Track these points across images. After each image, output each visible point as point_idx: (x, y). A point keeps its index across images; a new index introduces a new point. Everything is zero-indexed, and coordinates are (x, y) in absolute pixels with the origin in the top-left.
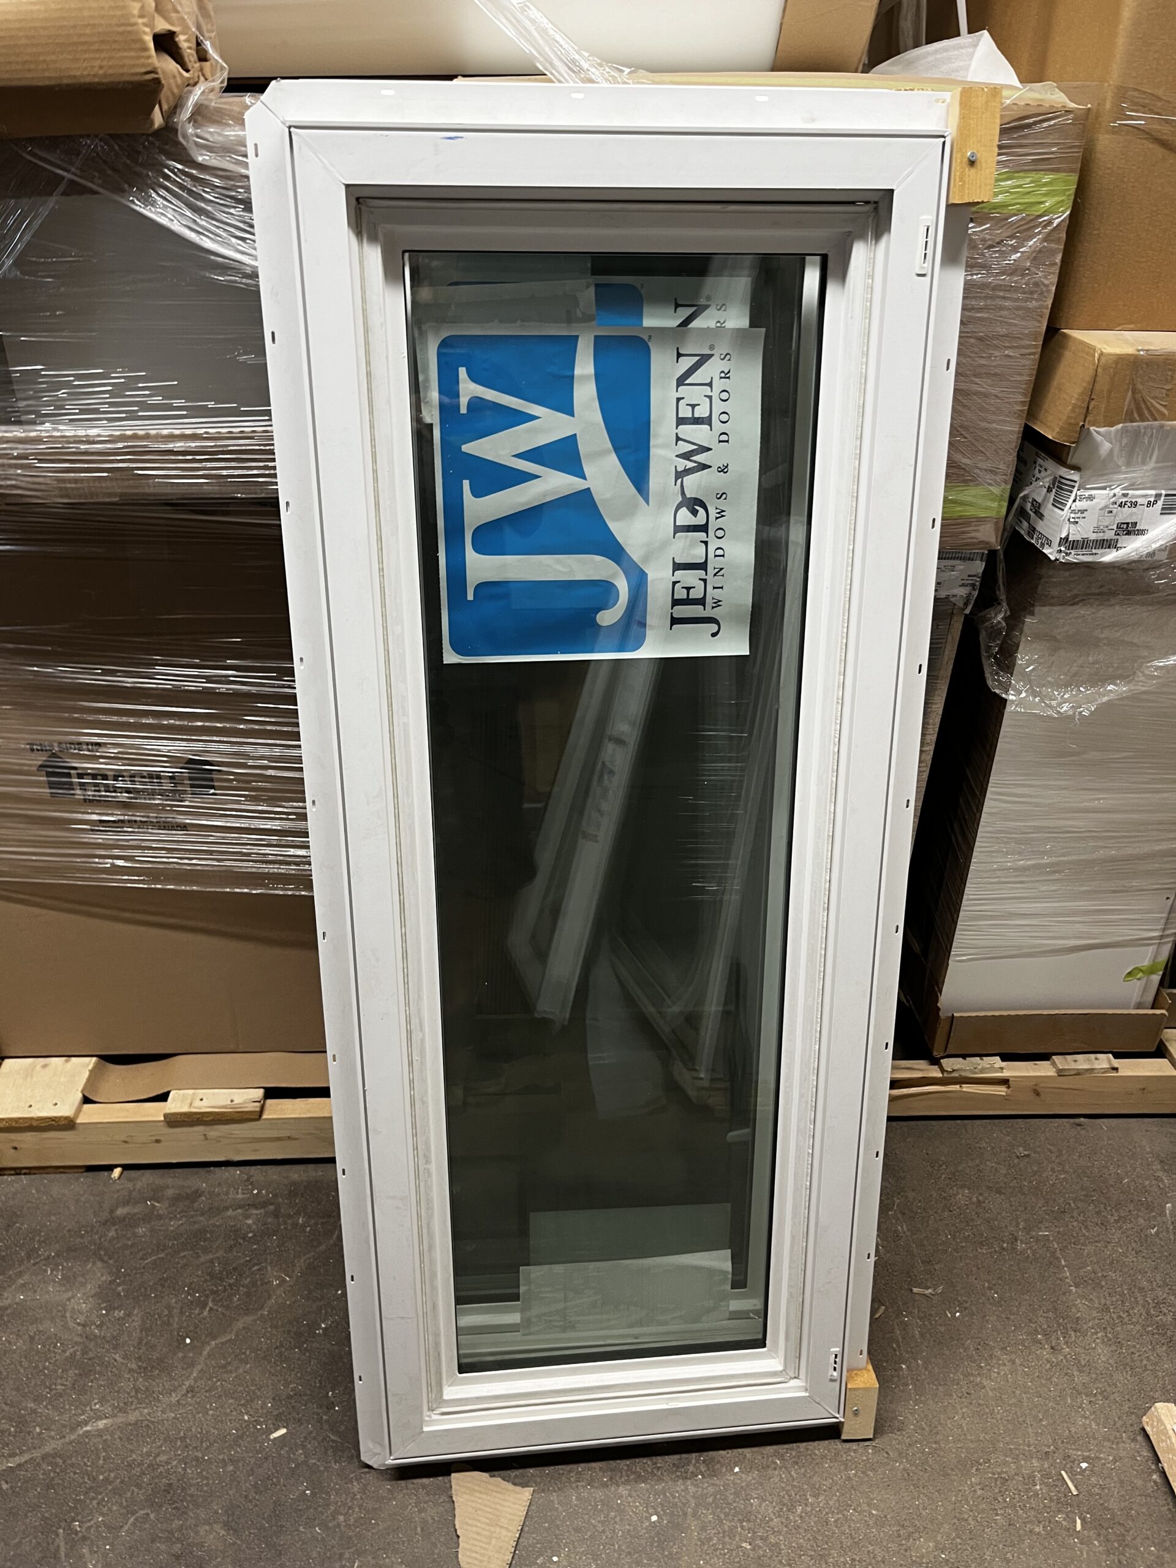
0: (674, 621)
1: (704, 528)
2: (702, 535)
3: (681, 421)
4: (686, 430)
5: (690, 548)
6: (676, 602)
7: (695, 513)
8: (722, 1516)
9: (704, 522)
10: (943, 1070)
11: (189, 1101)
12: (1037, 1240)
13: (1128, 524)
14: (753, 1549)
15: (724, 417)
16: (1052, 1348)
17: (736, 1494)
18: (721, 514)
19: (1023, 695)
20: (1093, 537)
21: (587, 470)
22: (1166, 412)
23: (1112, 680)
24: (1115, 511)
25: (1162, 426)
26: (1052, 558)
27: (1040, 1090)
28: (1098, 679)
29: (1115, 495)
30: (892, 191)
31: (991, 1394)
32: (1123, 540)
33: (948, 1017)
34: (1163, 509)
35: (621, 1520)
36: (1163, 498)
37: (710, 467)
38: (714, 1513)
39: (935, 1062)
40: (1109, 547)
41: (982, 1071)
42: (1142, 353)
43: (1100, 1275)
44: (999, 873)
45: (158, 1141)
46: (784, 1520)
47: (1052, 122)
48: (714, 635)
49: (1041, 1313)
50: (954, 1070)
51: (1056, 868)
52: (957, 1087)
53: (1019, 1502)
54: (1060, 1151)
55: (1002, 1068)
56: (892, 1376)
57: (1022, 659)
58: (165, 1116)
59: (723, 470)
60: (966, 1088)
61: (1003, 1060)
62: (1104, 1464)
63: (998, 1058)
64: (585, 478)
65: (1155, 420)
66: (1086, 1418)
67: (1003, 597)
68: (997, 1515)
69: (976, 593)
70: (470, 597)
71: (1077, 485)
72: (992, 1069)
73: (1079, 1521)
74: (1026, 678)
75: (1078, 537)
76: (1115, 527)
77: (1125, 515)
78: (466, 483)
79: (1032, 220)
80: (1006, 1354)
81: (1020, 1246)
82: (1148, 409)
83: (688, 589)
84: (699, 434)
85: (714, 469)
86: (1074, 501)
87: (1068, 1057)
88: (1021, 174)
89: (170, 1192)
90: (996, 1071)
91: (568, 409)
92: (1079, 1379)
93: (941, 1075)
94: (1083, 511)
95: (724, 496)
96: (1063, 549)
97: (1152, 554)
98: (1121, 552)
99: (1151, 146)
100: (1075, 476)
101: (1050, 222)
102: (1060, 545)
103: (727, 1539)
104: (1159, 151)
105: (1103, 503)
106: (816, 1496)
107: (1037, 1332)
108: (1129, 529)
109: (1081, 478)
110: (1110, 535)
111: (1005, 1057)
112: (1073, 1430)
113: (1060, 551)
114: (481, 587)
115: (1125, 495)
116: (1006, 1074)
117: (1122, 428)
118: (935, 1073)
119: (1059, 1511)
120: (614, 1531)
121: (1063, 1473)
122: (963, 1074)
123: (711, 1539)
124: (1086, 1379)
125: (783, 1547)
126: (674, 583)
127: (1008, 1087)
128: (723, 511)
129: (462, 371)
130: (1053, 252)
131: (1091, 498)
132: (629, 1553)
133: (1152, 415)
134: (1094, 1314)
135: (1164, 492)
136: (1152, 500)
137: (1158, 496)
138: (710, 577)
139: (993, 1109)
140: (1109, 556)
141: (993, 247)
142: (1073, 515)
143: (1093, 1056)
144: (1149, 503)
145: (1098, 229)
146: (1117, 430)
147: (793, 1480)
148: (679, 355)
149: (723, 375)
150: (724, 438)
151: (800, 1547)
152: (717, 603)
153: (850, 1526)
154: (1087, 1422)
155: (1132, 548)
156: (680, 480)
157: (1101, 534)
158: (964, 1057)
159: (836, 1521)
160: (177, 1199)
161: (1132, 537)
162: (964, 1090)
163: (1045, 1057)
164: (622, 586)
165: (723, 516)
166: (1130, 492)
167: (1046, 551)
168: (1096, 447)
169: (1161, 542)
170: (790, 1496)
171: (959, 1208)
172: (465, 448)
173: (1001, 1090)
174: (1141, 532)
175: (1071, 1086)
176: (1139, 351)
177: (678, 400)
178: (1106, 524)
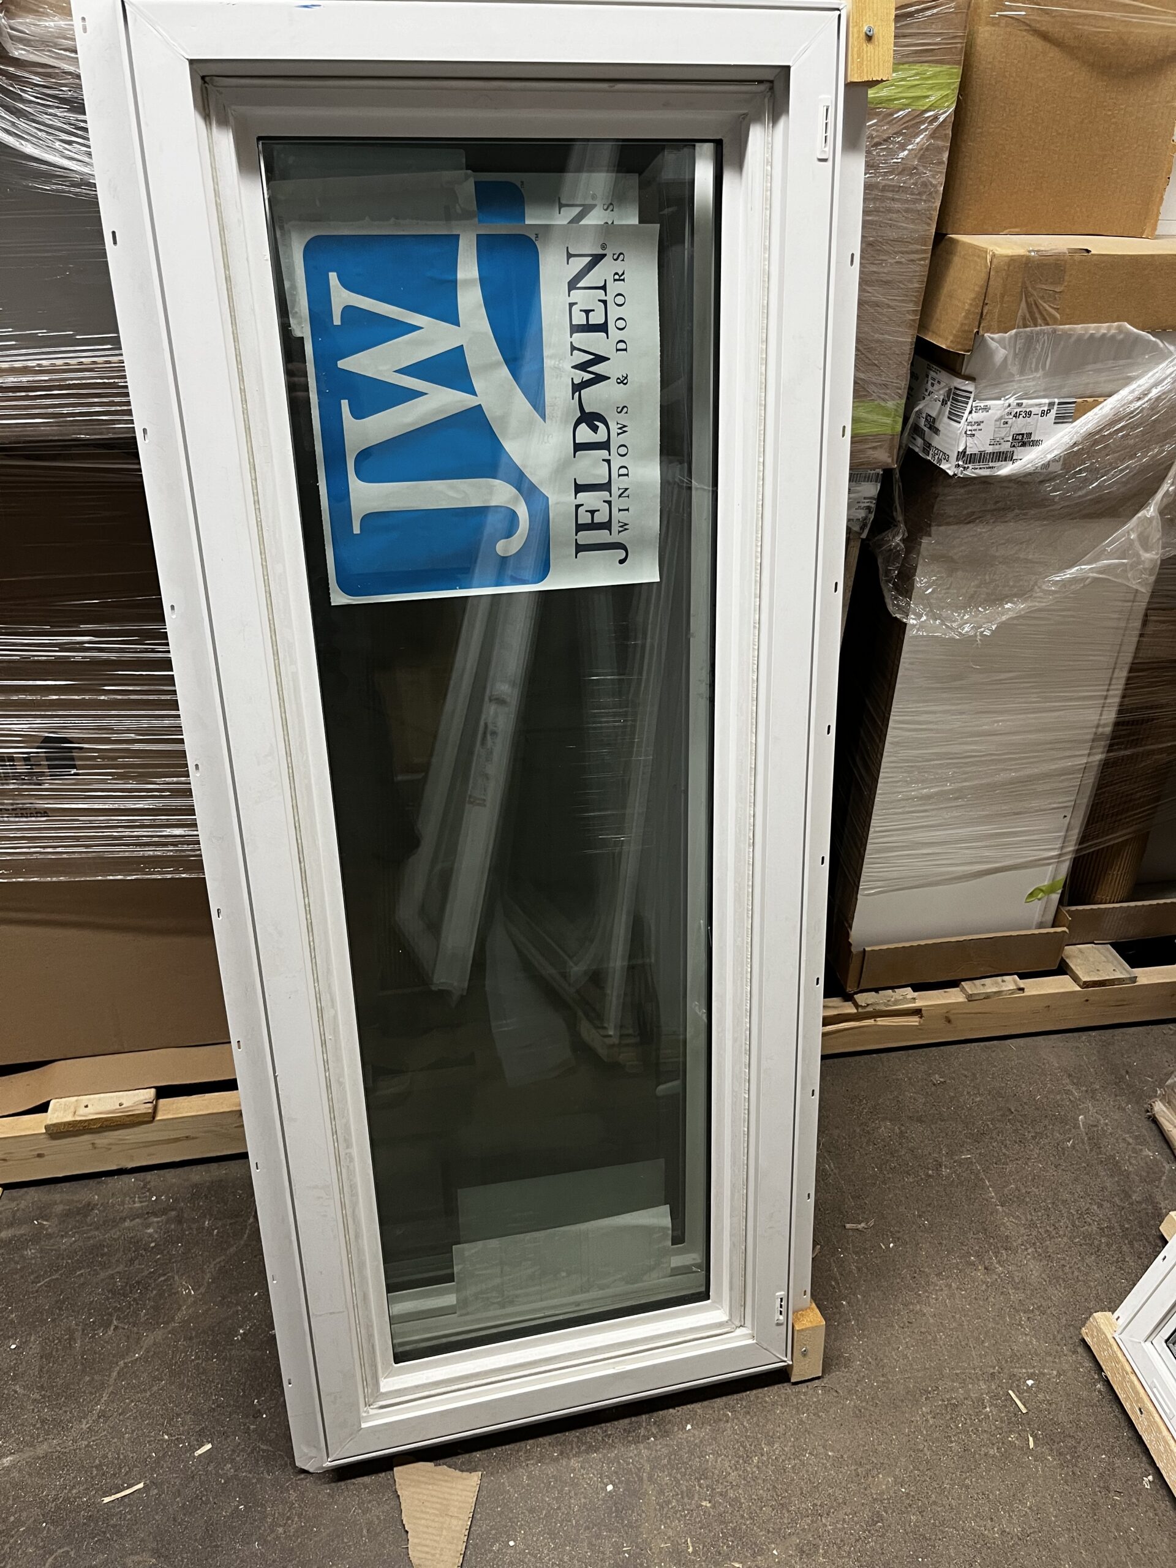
0: (580, 548)
1: (605, 445)
2: (604, 453)
3: (576, 329)
4: (580, 339)
5: (591, 467)
6: (580, 528)
7: (595, 429)
8: (679, 1476)
9: (605, 439)
10: (857, 1006)
11: (72, 1110)
12: (960, 1163)
13: (1023, 434)
14: (714, 1507)
15: (621, 324)
16: (986, 1268)
17: (691, 1452)
18: (623, 429)
19: (924, 618)
20: (990, 449)
21: (477, 385)
22: (1058, 316)
23: (1008, 598)
24: (1010, 421)
25: (1054, 331)
26: (951, 473)
27: (952, 1017)
28: (996, 599)
29: (1009, 405)
30: (788, 68)
31: (931, 1321)
32: (1019, 452)
33: (860, 952)
34: (1056, 418)
35: (575, 1494)
36: (1056, 407)
37: (609, 378)
38: (670, 1475)
39: (848, 998)
40: (1005, 460)
41: (896, 1002)
42: (1033, 254)
43: (1024, 1191)
44: (903, 803)
45: (40, 1156)
46: (741, 1473)
47: (935, 11)
48: (622, 562)
49: (972, 1235)
50: (868, 1005)
51: (959, 794)
52: (871, 1022)
53: (971, 1426)
54: (974, 1074)
55: (914, 999)
56: (834, 1314)
57: (921, 581)
58: (47, 1127)
59: (623, 381)
60: (881, 1021)
61: (914, 991)
62: (1049, 1379)
63: (909, 989)
64: (475, 394)
65: (1048, 324)
66: (1026, 1335)
67: (900, 518)
68: (951, 1442)
69: (872, 516)
70: (357, 530)
71: (972, 396)
72: (905, 1000)
73: (1031, 1439)
74: (926, 600)
75: (975, 451)
76: (1010, 439)
77: (1020, 425)
78: (345, 404)
79: (918, 116)
80: (943, 1279)
81: (945, 1172)
82: (1040, 313)
83: (592, 512)
84: (595, 342)
85: (613, 380)
86: (970, 412)
87: (977, 982)
88: (906, 66)
89: (59, 1209)
90: (910, 1002)
91: (452, 318)
92: (1015, 1296)
93: (855, 1011)
94: (979, 424)
95: (625, 409)
96: (961, 463)
97: (1046, 466)
98: (1018, 464)
99: (1031, 38)
100: (969, 386)
101: (936, 118)
102: (958, 460)
103: (686, 1500)
104: (1039, 44)
105: (999, 414)
106: (770, 1444)
107: (969, 1254)
108: (1024, 440)
109: (976, 388)
110: (1006, 447)
111: (917, 988)
112: (1015, 1348)
113: (958, 466)
114: (367, 518)
115: (1019, 405)
116: (918, 1004)
117: (1016, 334)
118: (850, 1009)
119: (1011, 1432)
120: (570, 1507)
121: (1010, 1392)
122: (878, 1008)
123: (670, 1502)
124: (1022, 1296)
125: (743, 1501)
126: (578, 507)
127: (921, 1017)
128: (625, 426)
129: (333, 276)
130: (939, 150)
131: (986, 409)
132: (587, 1528)
133: (1044, 319)
134: (1022, 1231)
135: (1057, 401)
136: (1046, 408)
137: (1051, 404)
138: (614, 499)
139: (905, 1041)
140: (1006, 470)
141: (880, 144)
142: (969, 428)
143: (999, 979)
144: (1043, 412)
145: (981, 128)
146: (1010, 337)
147: (747, 1431)
148: (570, 256)
149: (617, 277)
150: (622, 347)
151: (760, 1499)
152: (624, 526)
153: (807, 1471)
154: (1028, 1338)
155: (1028, 460)
156: (577, 393)
157: (997, 447)
158: (877, 990)
159: (793, 1467)
160: (68, 1214)
161: (1027, 448)
162: (879, 1023)
163: (954, 984)
164: (522, 511)
165: (625, 432)
166: (1024, 402)
167: (944, 466)
168: (989, 354)
169: (1056, 452)
170: (744, 1447)
171: (883, 1140)
172: (341, 364)
173: (914, 1021)
174: (1036, 443)
175: (980, 1011)
176: (1030, 251)
177: (571, 305)
178: (1003, 435)
